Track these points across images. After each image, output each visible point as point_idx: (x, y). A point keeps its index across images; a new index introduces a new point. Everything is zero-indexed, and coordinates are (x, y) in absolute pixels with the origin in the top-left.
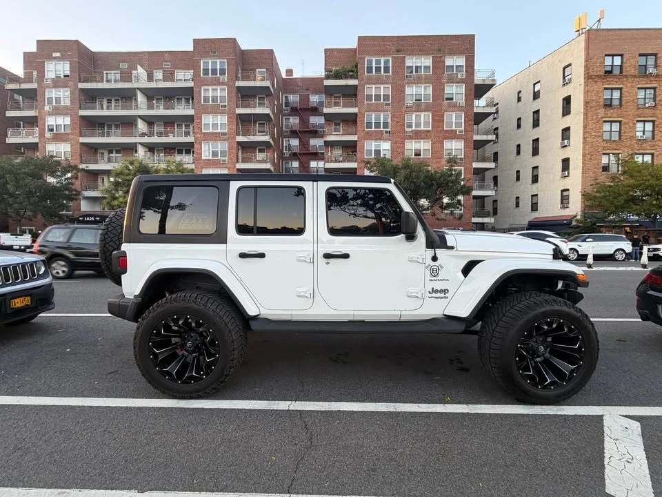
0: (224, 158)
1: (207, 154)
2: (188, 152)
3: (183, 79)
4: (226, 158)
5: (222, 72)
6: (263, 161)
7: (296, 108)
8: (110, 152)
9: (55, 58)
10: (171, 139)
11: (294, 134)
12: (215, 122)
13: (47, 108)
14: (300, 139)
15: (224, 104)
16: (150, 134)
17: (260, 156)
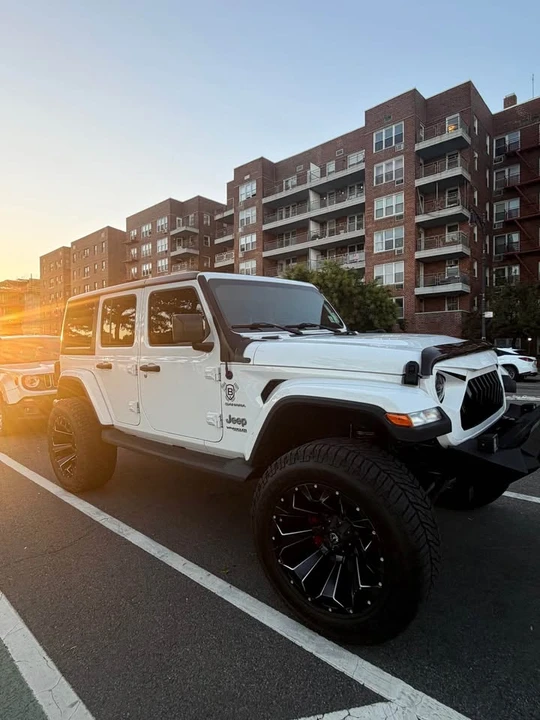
0: (399, 249)
1: (380, 246)
2: (361, 248)
3: (356, 162)
4: (402, 248)
5: (398, 139)
6: (453, 243)
7: (514, 153)
8: (288, 262)
9: (246, 181)
10: (343, 236)
11: (510, 192)
12: (390, 205)
13: (240, 230)
14: (521, 197)
15: (400, 179)
16: (323, 235)
17: (449, 236)
